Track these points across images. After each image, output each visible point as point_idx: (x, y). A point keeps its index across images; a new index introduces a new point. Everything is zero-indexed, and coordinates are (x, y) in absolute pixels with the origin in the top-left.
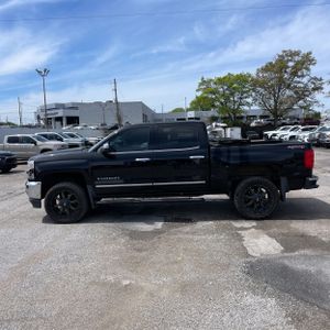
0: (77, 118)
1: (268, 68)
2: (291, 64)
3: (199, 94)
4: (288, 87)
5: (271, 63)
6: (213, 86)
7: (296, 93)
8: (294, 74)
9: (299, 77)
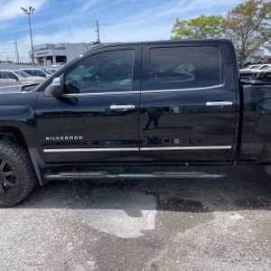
0: (65, 57)
1: (239, 10)
2: (260, 6)
3: (174, 35)
4: (257, 28)
5: (241, 5)
6: (187, 27)
7: (263, 34)
8: (262, 16)
9: (266, 19)
